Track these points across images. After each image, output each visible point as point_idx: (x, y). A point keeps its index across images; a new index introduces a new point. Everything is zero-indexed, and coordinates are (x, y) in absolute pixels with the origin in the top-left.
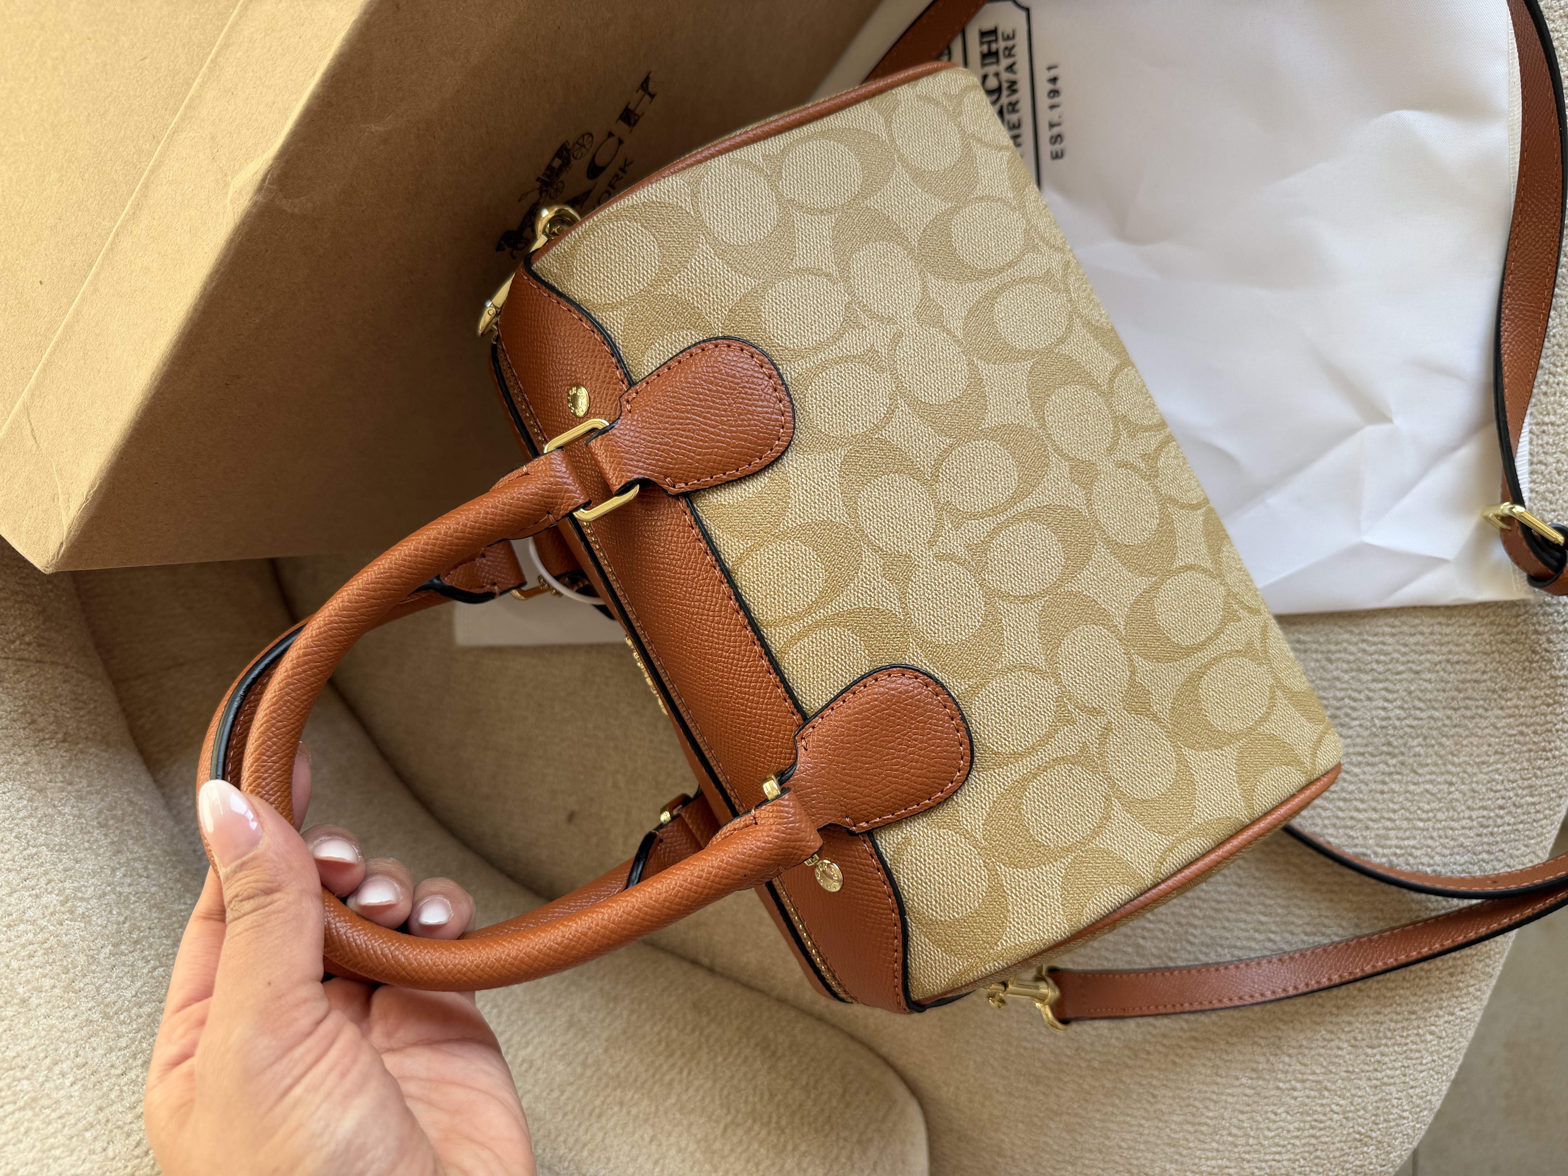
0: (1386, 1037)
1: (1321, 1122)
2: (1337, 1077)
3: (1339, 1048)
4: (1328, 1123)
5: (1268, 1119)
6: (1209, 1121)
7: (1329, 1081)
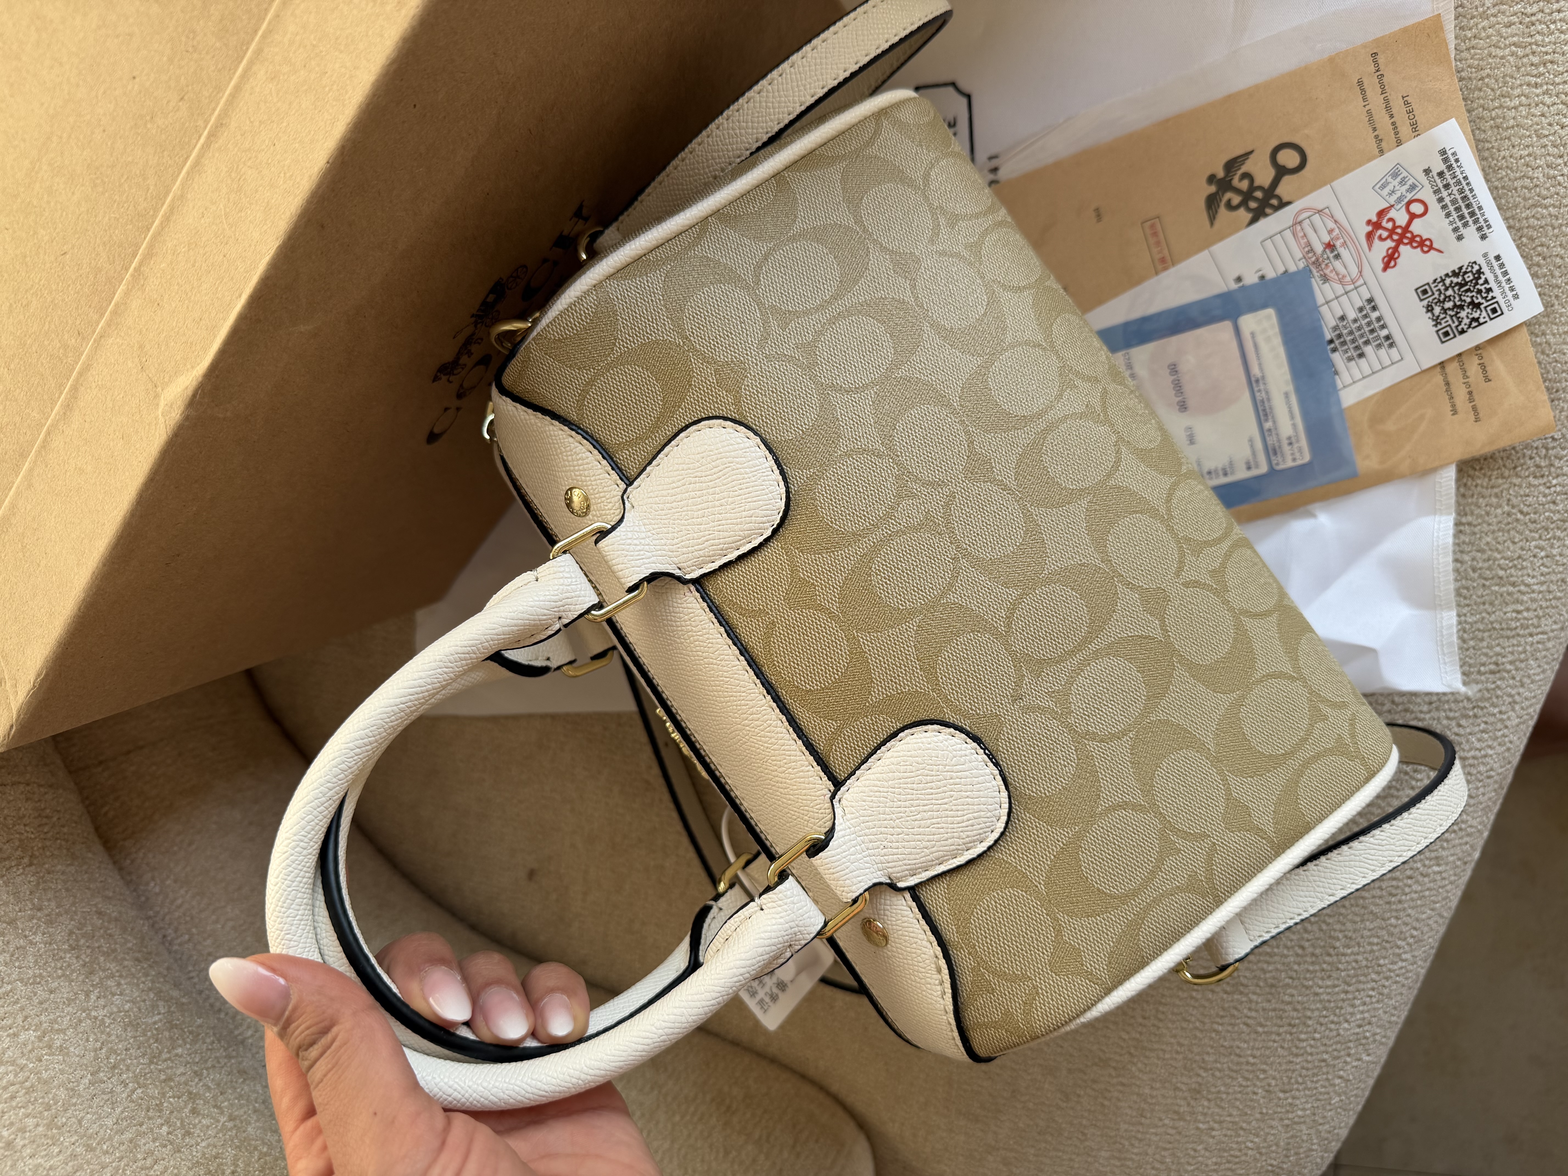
0: (1297, 1083)
1: (1237, 1157)
2: (1252, 1118)
3: (1255, 1093)
4: (1243, 1158)
5: (1189, 1154)
6: (1134, 1156)
7: (1244, 1122)
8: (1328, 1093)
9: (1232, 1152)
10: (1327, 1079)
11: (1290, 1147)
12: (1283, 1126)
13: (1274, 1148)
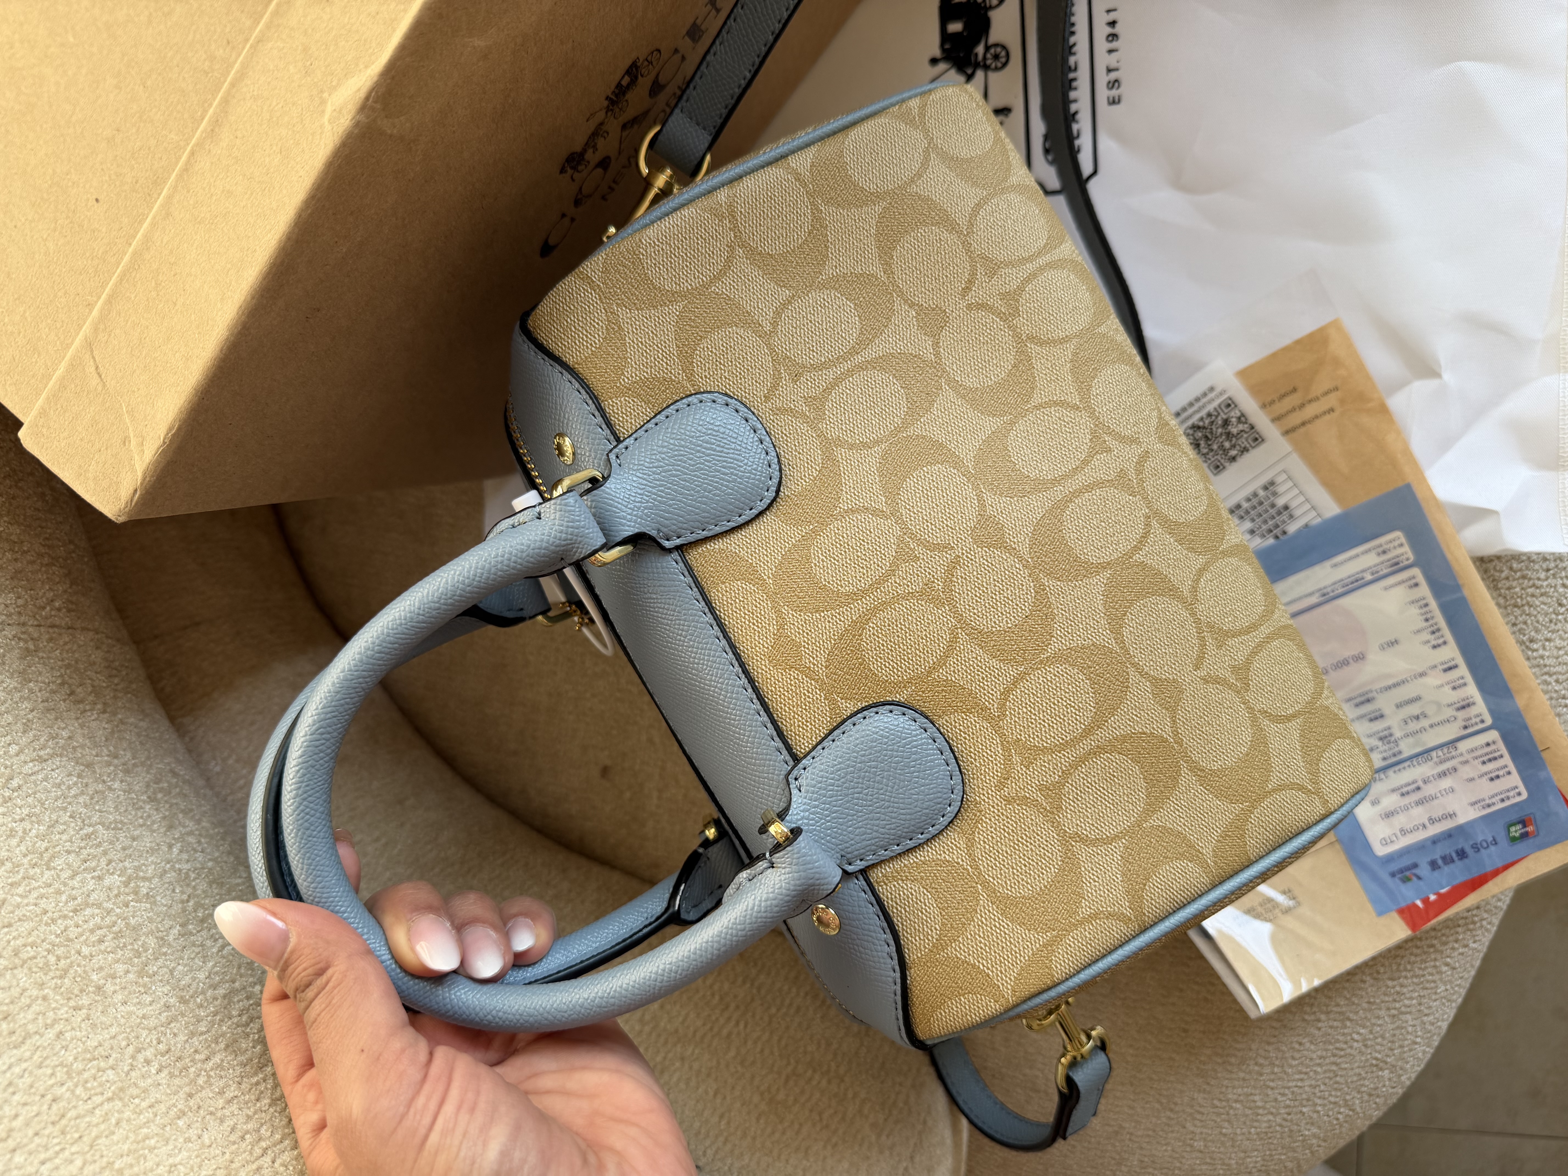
8: (1434, 982)
9: (1338, 1045)
10: (1435, 967)
11: (1395, 1039)
12: (1389, 1016)
13: (1379, 1040)
